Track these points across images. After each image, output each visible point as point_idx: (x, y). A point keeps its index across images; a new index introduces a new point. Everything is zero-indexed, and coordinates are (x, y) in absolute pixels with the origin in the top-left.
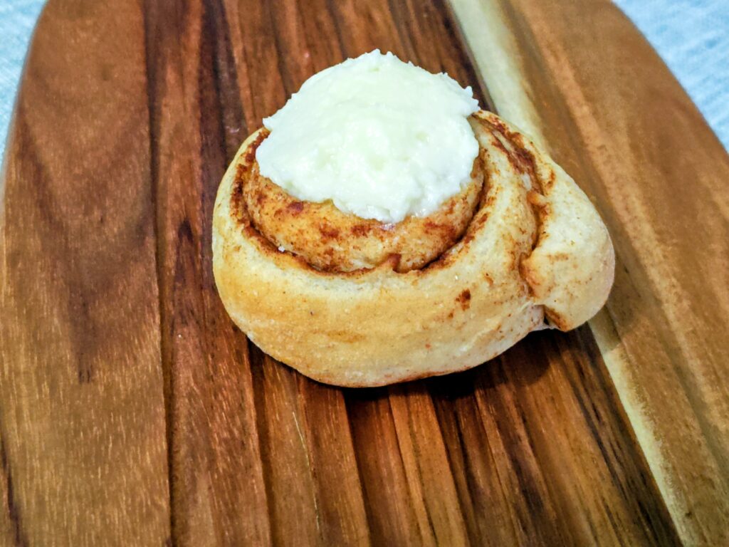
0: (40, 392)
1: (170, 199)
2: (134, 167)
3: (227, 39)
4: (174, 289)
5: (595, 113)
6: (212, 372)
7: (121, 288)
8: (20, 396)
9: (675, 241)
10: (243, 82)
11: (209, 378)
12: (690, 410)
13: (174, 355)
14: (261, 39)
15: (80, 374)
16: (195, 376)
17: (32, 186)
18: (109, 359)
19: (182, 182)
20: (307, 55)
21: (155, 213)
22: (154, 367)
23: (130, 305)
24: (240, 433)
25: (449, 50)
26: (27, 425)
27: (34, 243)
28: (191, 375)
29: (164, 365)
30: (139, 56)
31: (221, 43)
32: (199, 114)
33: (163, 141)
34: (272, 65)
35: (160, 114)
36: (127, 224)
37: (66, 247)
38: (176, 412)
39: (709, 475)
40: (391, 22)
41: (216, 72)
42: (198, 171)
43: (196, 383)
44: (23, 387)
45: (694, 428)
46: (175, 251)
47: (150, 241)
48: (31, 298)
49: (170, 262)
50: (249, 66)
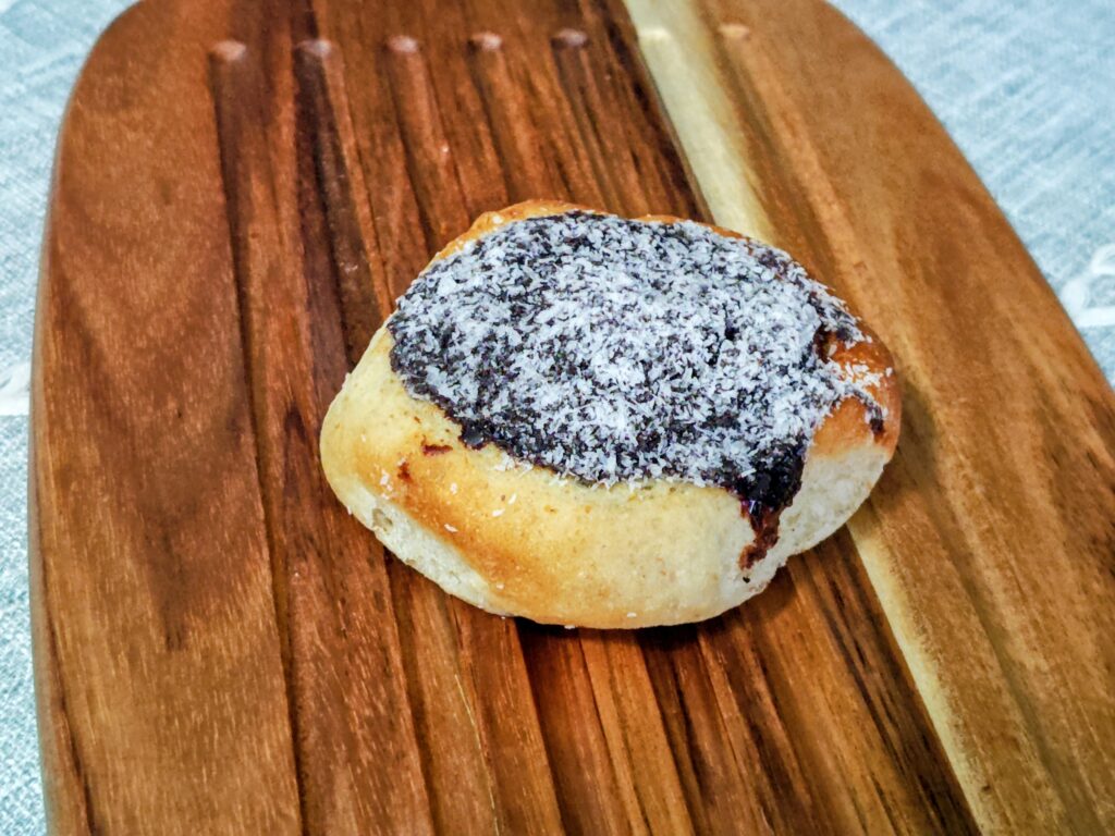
0: (117, 666)
1: (270, 374)
2: (218, 333)
3: (332, 128)
4: (284, 507)
5: (849, 215)
6: (344, 627)
7: (213, 510)
8: (89, 673)
9: (962, 400)
10: (359, 196)
11: (340, 633)
12: (986, 644)
13: (290, 602)
14: (379, 129)
15: (168, 638)
16: (321, 631)
17: (79, 367)
18: (204, 615)
19: (284, 350)
20: (445, 149)
21: (251, 397)
22: (266, 623)
23: (226, 535)
24: (386, 708)
25: (642, 130)
26: (103, 713)
27: (89, 453)
28: (315, 629)
29: (278, 620)
30: (212, 164)
31: (325, 135)
32: (301, 248)
33: (255, 290)
34: (398, 168)
35: (247, 247)
36: (214, 419)
37: (134, 456)
38: (300, 683)
39: (1011, 732)
40: (559, 90)
41: (320, 181)
42: (305, 335)
43: (322, 640)
44: (94, 660)
45: (992, 668)
46: (282, 450)
47: (247, 439)
48: (93, 533)
49: (276, 470)
50: (366, 171)
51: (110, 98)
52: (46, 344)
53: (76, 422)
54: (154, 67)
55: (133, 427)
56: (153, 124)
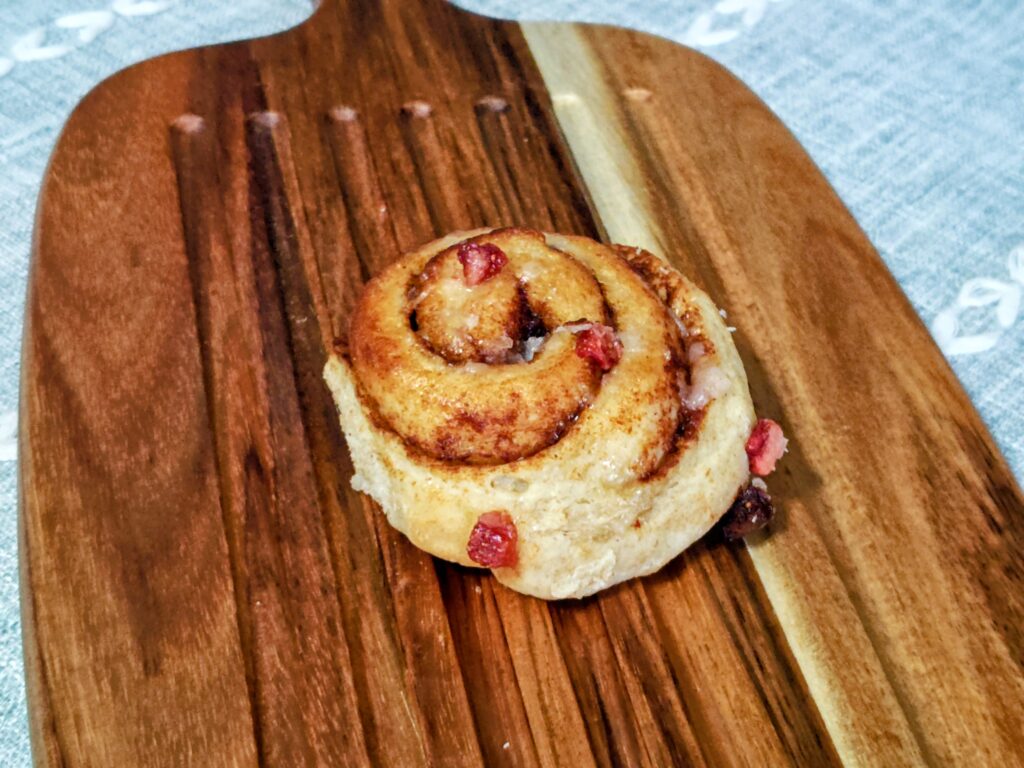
0: (100, 691)
1: (231, 420)
2: (184, 383)
3: (282, 193)
4: (246, 540)
5: (742, 261)
6: (301, 651)
7: (182, 547)
8: (77, 699)
9: (845, 428)
10: (307, 254)
11: (298, 657)
12: (871, 650)
13: (253, 629)
14: (323, 193)
15: (145, 665)
16: (281, 655)
17: (61, 420)
18: (177, 642)
19: (243, 397)
20: (383, 209)
21: (215, 443)
22: (231, 648)
23: (195, 569)
24: (340, 724)
25: (556, 188)
26: (89, 735)
27: (72, 498)
28: (276, 653)
29: (243, 644)
30: (175, 228)
31: (276, 199)
32: (256, 303)
33: (216, 343)
34: (341, 227)
35: (208, 305)
36: (181, 461)
37: (112, 498)
38: (263, 702)
39: (894, 731)
40: (482, 152)
41: (271, 241)
42: (261, 381)
43: (282, 662)
44: (80, 686)
45: (876, 672)
46: (242, 490)
47: (212, 481)
48: (77, 570)
49: (238, 507)
50: (313, 231)
51: (83, 170)
52: (30, 396)
53: (59, 470)
54: (121, 140)
55: (110, 471)
56: (122, 193)
